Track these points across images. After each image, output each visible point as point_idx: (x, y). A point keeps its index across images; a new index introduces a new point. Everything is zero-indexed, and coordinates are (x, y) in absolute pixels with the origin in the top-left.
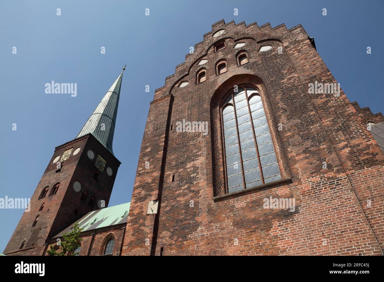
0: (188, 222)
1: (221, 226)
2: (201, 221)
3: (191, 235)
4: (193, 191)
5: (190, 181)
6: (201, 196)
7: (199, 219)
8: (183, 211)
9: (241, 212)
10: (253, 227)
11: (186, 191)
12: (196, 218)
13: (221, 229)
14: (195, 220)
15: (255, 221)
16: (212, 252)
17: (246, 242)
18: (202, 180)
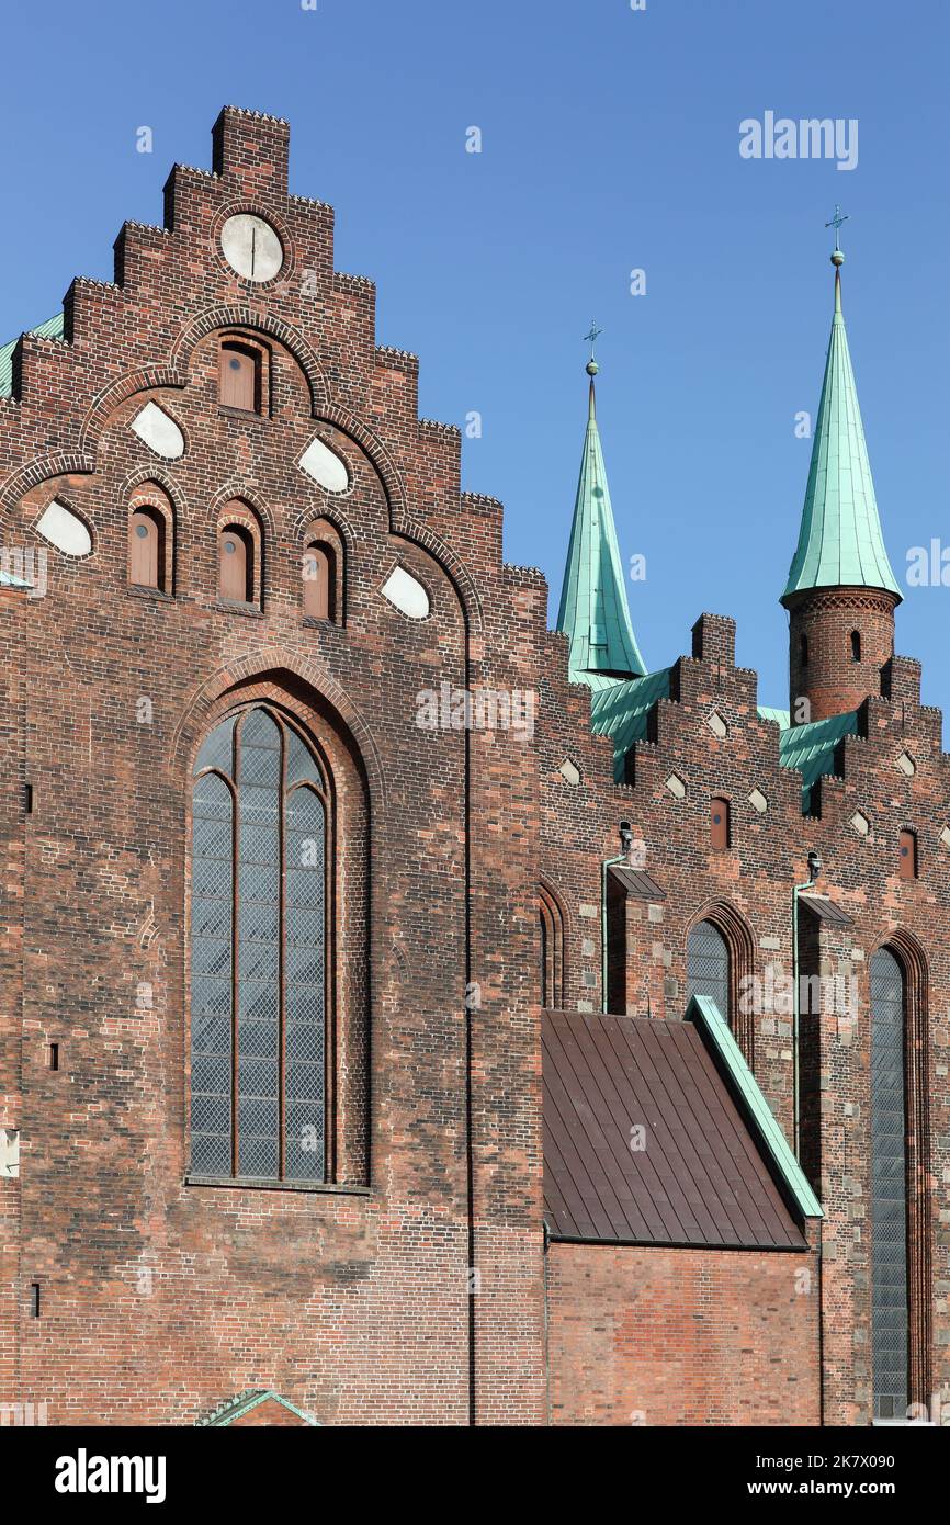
0: (110, 1227)
1: (200, 1260)
2: (147, 1234)
3: (122, 1269)
4: (124, 1132)
5: (117, 1092)
6: (147, 1157)
7: (142, 1226)
8: (96, 1190)
9: (252, 1238)
10: (274, 1285)
11: (102, 1122)
12: (134, 1222)
13: (200, 1271)
14: (132, 1228)
15: (280, 1273)
16: (175, 1323)
17: (253, 1315)
18: (153, 1105)
